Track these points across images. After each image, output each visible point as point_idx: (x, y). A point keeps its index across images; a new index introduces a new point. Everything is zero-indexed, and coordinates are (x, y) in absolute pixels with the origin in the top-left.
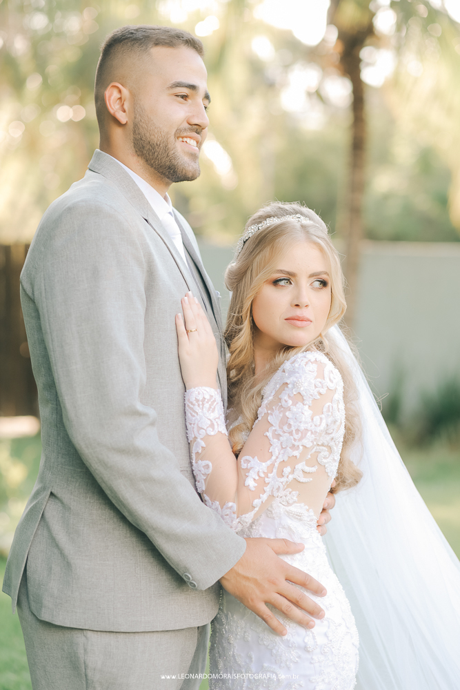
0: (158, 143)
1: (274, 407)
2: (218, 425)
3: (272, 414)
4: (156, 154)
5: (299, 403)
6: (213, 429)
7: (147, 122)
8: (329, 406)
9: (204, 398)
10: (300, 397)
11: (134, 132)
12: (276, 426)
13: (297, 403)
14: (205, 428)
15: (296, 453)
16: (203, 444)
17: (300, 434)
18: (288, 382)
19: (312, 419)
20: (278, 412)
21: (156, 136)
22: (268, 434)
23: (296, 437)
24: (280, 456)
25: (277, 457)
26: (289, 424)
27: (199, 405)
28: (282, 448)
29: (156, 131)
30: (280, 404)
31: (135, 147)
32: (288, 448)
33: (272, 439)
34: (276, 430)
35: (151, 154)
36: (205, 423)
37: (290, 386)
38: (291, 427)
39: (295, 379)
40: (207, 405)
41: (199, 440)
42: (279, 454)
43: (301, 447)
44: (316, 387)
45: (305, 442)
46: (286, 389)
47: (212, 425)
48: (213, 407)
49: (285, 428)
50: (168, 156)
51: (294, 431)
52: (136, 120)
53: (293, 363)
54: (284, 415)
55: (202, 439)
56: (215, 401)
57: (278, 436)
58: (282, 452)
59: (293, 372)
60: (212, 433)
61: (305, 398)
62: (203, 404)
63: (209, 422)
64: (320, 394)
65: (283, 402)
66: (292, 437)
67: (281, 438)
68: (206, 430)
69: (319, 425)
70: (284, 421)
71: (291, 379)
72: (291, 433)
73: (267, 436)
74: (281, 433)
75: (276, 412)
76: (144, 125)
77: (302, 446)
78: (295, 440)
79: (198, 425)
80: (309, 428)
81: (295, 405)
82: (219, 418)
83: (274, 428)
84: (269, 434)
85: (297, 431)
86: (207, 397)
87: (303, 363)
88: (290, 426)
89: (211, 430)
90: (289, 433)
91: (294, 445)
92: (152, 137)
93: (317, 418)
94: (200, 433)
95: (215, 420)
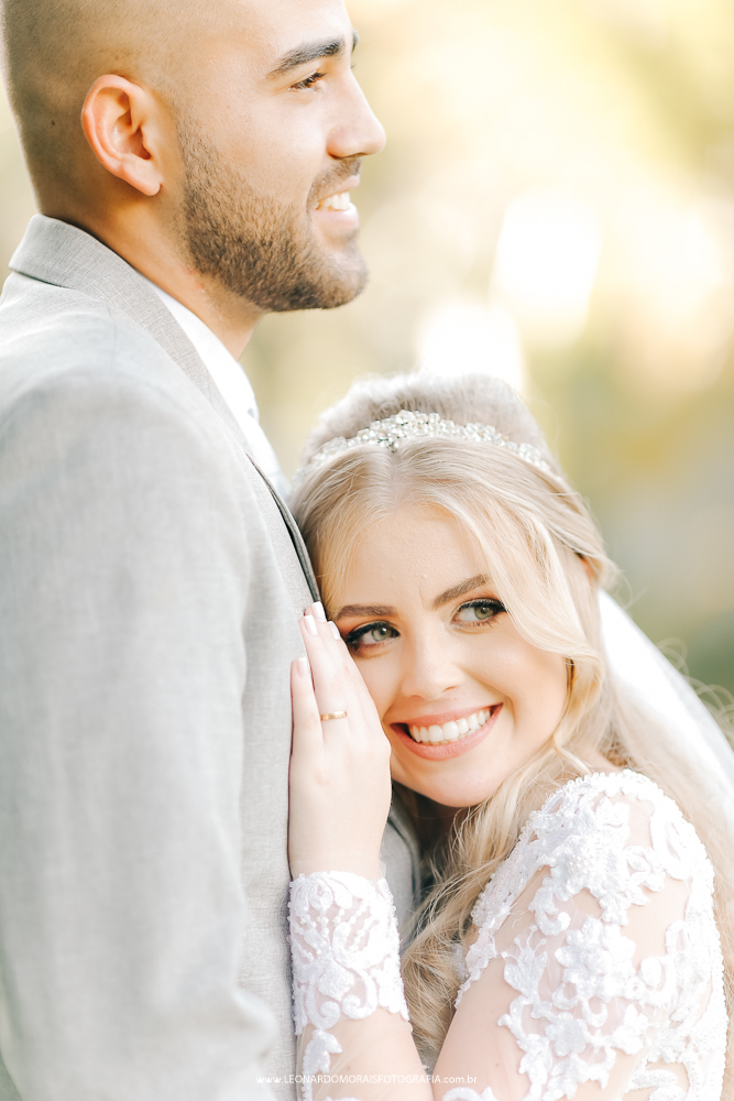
0: (267, 239)
1: (517, 940)
2: (378, 987)
3: (514, 962)
4: (259, 265)
5: (590, 919)
6: (364, 1002)
7: (229, 186)
8: (681, 932)
9: (335, 906)
10: (590, 901)
11: (191, 213)
12: (531, 996)
13: (585, 920)
14: (338, 996)
15: (598, 1072)
16: (334, 1044)
17: (605, 1012)
18: (551, 861)
19: (638, 968)
20: (532, 953)
21: (260, 222)
22: (508, 1020)
23: (596, 1020)
24: (553, 1083)
25: (545, 1089)
26: (569, 984)
27: (319, 928)
28: (557, 1058)
29: (259, 209)
30: (534, 928)
31: (193, 251)
32: (574, 1056)
33: (523, 1035)
34: (531, 1007)
35: (244, 265)
36: (340, 984)
37: (556, 872)
38: (575, 994)
39: (568, 851)
40: (344, 929)
41: (320, 1033)
42: (550, 1077)
43: (611, 1054)
44: (632, 870)
45: (622, 1036)
46: (546, 881)
47: (359, 989)
48: (361, 933)
49: (560, 997)
50: (292, 265)
51: (586, 1005)
52: (195, 182)
53: (556, 808)
54: (552, 959)
55: (329, 1031)
56: (367, 914)
57: (541, 1024)
58: (557, 1070)
59: (560, 835)
60: (360, 1013)
61: (602, 902)
62: (332, 926)
63: (351, 980)
64: (647, 890)
65: (543, 921)
66: (581, 1023)
67: (551, 1030)
68: (340, 1004)
69: (661, 987)
70: (555, 980)
71: (558, 851)
72: (577, 1011)
73: (506, 1027)
74: (549, 1014)
75: (527, 953)
76: (220, 196)
77: (616, 1049)
78: (591, 1029)
79: (316, 987)
80: (630, 995)
81: (580, 928)
82: (381, 966)
83: (525, 1002)
84: (514, 1020)
85: (596, 1001)
86: (345, 902)
87: (586, 805)
88: (571, 990)
89: (357, 1001)
90: (571, 1011)
91: (589, 1047)
92: (249, 225)
93: (650, 965)
94: (324, 1011)
95: (368, 971)
